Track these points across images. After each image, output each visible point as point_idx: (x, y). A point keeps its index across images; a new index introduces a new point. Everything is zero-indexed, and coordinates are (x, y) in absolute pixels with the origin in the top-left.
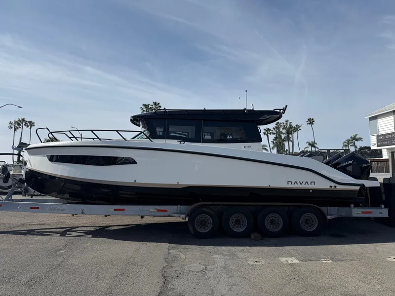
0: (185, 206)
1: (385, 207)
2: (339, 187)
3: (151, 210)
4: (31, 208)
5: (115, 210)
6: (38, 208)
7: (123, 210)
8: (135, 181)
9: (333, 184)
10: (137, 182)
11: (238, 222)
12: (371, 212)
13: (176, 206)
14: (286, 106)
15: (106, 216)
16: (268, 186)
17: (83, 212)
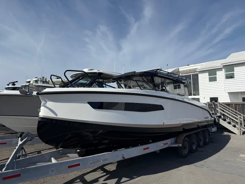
4: (69, 167)
6: (79, 165)
9: (211, 118)
17: (123, 157)
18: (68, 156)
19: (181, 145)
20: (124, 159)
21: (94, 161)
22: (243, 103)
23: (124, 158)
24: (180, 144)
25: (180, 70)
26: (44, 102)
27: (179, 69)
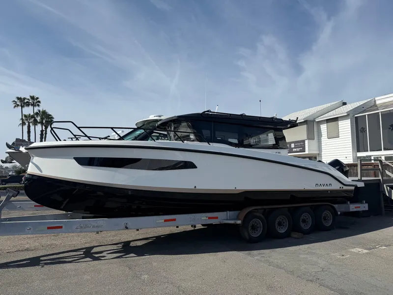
0: (235, 212)
1: (366, 203)
2: (345, 188)
3: (203, 218)
4: (49, 228)
5: (165, 221)
6: (61, 227)
7: (174, 220)
8: (195, 187)
9: (341, 186)
10: (197, 188)
11: (280, 224)
12: (359, 207)
13: (225, 213)
14: (298, 118)
15: (138, 230)
16: (303, 189)
17: (126, 227)
19: (240, 222)
21: (82, 225)
24: (239, 219)
25: (378, 102)
27: (375, 101)
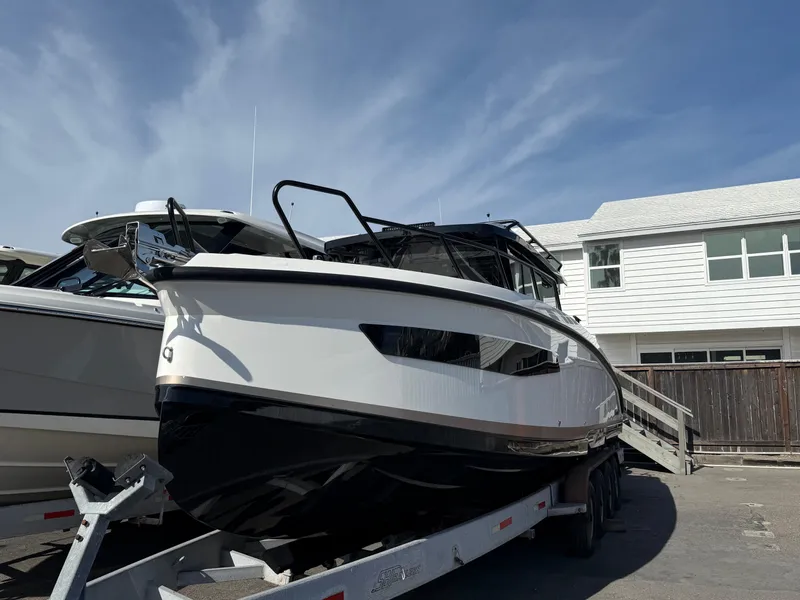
17: (457, 560)
18: (209, 580)
19: (584, 508)
20: (458, 566)
21: (383, 577)
22: (680, 368)
23: (462, 563)
26: (187, 317)
